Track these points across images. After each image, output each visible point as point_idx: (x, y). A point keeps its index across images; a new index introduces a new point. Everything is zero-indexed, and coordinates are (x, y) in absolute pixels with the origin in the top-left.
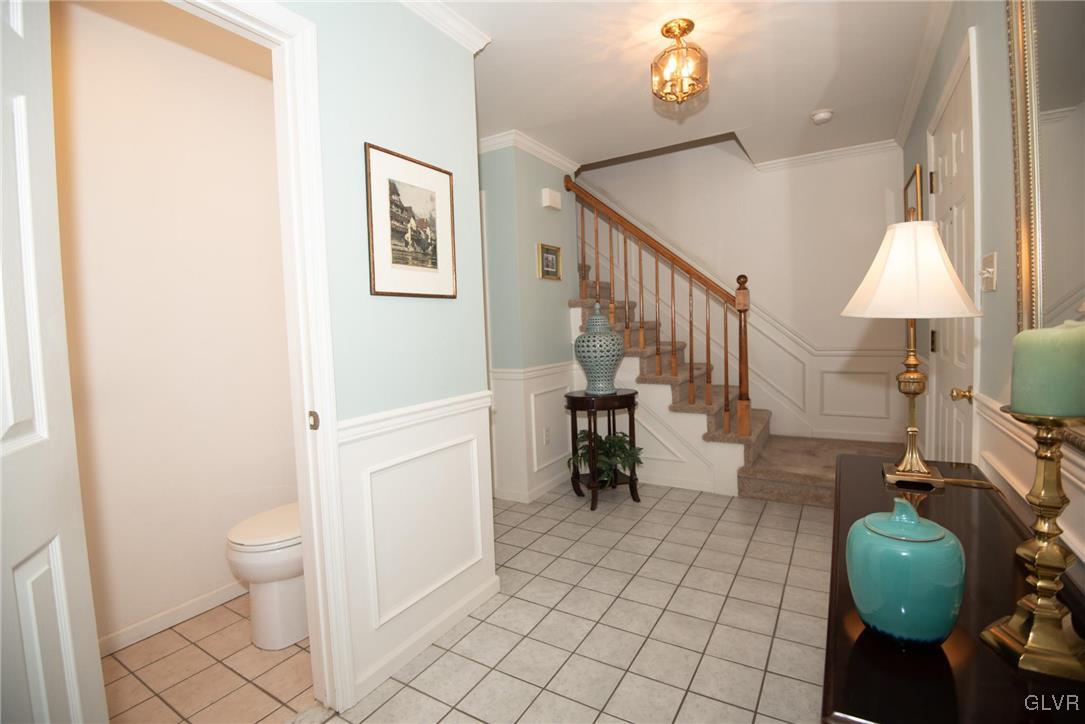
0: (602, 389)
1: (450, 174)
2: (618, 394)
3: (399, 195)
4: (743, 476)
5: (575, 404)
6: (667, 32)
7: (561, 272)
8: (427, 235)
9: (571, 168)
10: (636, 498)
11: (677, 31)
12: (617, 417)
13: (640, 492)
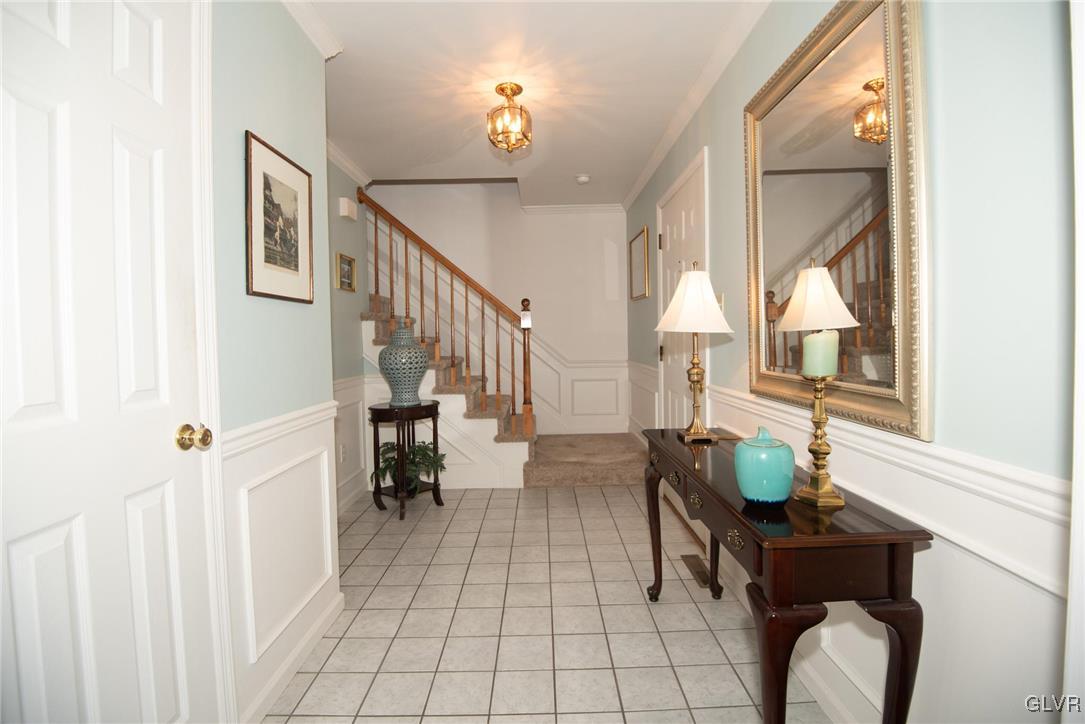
0: (407, 402)
1: (309, 175)
2: (422, 404)
3: (271, 191)
4: (528, 468)
5: (379, 416)
6: (501, 90)
7: (355, 284)
8: (291, 237)
9: (364, 181)
10: (439, 502)
11: (509, 92)
12: (416, 427)
13: (443, 496)
